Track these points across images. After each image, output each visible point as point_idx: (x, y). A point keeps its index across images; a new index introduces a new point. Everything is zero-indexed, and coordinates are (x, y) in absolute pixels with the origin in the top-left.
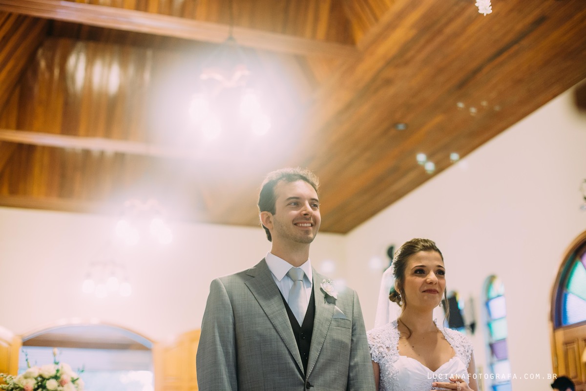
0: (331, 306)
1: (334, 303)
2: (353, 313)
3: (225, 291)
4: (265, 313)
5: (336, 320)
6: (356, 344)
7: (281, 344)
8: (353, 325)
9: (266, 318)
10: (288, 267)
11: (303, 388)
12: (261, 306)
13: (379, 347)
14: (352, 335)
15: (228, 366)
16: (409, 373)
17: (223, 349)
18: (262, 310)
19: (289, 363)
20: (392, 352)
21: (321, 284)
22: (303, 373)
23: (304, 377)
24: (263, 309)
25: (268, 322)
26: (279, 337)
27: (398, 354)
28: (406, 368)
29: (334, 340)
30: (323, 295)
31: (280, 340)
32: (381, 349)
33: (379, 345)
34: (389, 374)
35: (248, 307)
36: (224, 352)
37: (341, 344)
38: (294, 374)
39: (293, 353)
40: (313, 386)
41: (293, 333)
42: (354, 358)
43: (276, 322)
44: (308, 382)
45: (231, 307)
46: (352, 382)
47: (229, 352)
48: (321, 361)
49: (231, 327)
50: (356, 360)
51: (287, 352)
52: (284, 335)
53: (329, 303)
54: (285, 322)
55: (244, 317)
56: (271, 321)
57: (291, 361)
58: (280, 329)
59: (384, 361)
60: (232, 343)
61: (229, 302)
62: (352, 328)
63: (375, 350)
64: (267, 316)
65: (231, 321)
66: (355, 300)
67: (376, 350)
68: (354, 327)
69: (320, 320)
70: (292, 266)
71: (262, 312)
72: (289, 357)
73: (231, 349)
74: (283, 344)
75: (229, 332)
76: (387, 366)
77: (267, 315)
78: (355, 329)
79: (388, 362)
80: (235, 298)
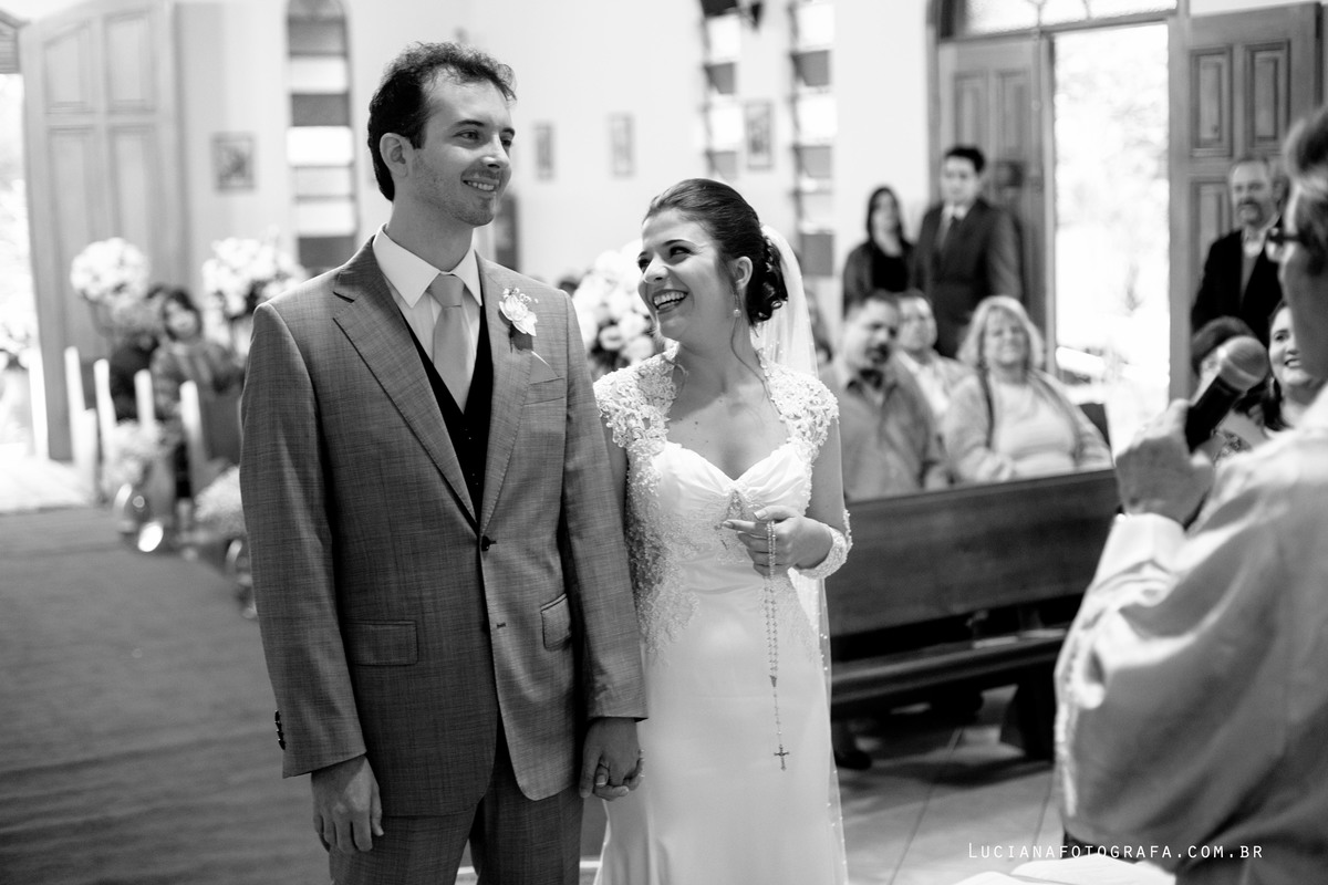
0: (525, 355)
1: (530, 347)
2: (568, 357)
3: (292, 341)
4: (385, 391)
5: (536, 387)
6: (577, 424)
7: (425, 460)
8: (570, 385)
9: (388, 402)
10: (428, 273)
11: (474, 550)
12: (374, 375)
13: (629, 416)
14: (569, 406)
15: (310, 507)
16: (681, 486)
17: (297, 472)
18: (377, 385)
19: (442, 500)
20: (653, 431)
21: (501, 303)
22: (474, 518)
23: (476, 525)
24: (379, 383)
25: (394, 412)
26: (418, 445)
27: (664, 439)
28: (674, 475)
29: (533, 435)
30: (506, 329)
31: (421, 451)
32: (632, 422)
33: (628, 411)
34: (641, 478)
35: (346, 378)
36: (299, 479)
37: (549, 438)
38: (454, 523)
39: (451, 479)
40: (494, 542)
41: (447, 434)
42: (574, 456)
43: (409, 412)
44: (485, 538)
45: (309, 379)
46: (570, 507)
47: (312, 479)
48: (511, 485)
49: (312, 423)
50: (577, 458)
51: (438, 476)
52: (429, 439)
53: (520, 348)
54: (429, 411)
55: (339, 403)
56: (398, 411)
57: (446, 495)
58: (419, 426)
59: (635, 448)
60: (316, 459)
61: (302, 367)
62: (568, 391)
63: (620, 422)
64: (390, 399)
65: (311, 409)
66: (571, 323)
67: (622, 423)
68: (572, 389)
69: (503, 396)
70: (438, 271)
71: (379, 389)
72: (442, 487)
73: (314, 473)
74: (429, 461)
75: (308, 436)
76: (639, 459)
77: (388, 396)
78: (574, 394)
79: (642, 452)
80: (317, 356)
